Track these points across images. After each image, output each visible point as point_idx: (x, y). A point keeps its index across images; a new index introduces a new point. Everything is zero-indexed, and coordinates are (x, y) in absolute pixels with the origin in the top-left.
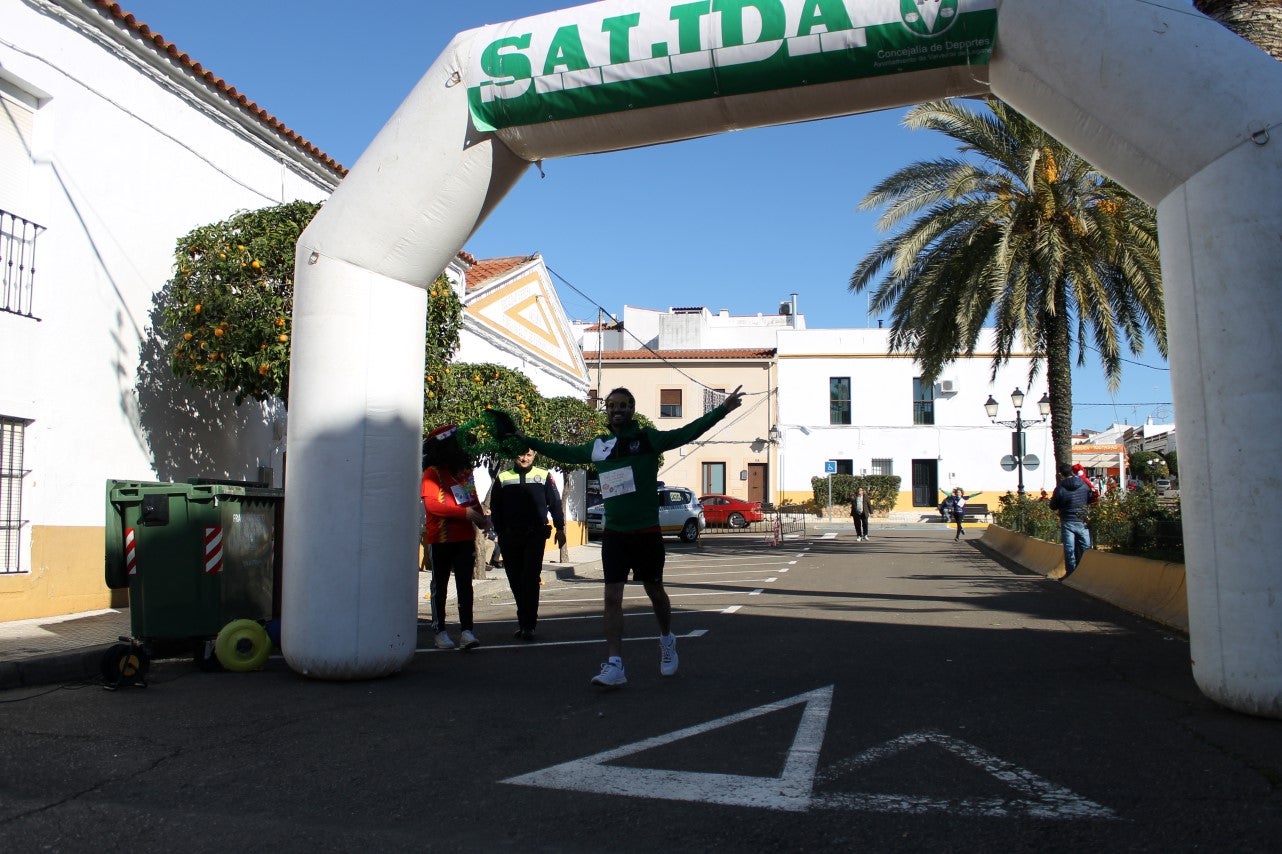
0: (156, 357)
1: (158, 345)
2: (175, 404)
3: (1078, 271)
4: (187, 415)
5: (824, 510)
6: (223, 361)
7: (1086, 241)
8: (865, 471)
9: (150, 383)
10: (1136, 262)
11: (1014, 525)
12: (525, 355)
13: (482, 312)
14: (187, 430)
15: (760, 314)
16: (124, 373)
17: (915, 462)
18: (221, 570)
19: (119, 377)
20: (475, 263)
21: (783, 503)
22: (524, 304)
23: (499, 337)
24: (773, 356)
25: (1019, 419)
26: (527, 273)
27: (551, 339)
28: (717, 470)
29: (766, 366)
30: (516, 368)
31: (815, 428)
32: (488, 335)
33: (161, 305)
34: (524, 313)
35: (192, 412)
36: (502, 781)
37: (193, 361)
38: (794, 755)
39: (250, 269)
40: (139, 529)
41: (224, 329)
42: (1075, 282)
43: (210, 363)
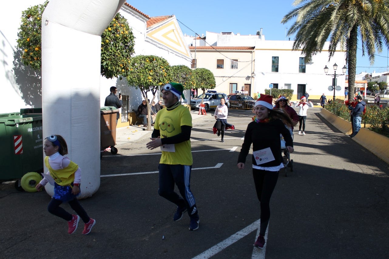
0: (21, 57)
1: (21, 53)
3: (363, 23)
6: (39, 60)
7: (367, 12)
8: (282, 87)
9: (19, 67)
11: (332, 111)
12: (169, 50)
13: (153, 35)
15: (250, 35)
16: (7, 64)
17: (298, 85)
18: (22, 152)
19: (4, 66)
20: (150, 19)
21: (255, 97)
22: (169, 32)
23: (159, 44)
24: (254, 49)
25: (335, 74)
26: (170, 22)
27: (178, 44)
28: (234, 86)
29: (251, 52)
30: (162, 57)
31: (267, 73)
32: (155, 44)
34: (168, 36)
35: (38, 77)
37: (29, 60)
41: (38, 48)
42: (362, 27)
43: (35, 61)
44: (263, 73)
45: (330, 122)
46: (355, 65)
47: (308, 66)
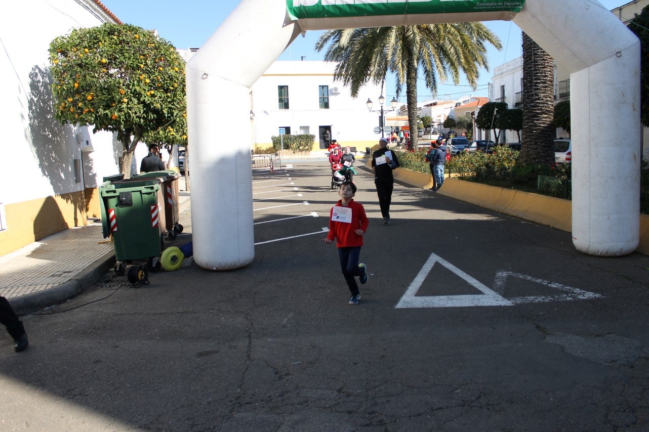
0: (34, 108)
1: (33, 100)
2: (43, 132)
4: (47, 136)
5: (278, 152)
6: (93, 113)
8: (296, 132)
9: (34, 122)
10: (451, 43)
14: (48, 145)
17: (320, 127)
18: (159, 225)
19: (23, 121)
21: (257, 149)
25: (382, 110)
31: (271, 111)
33: (32, 79)
35: (49, 135)
36: (396, 307)
37: (73, 113)
38: (474, 285)
39: (100, 63)
40: (118, 209)
41: (93, 96)
42: (424, 51)
43: (85, 114)
44: (265, 112)
46: (415, 98)
47: (332, 100)
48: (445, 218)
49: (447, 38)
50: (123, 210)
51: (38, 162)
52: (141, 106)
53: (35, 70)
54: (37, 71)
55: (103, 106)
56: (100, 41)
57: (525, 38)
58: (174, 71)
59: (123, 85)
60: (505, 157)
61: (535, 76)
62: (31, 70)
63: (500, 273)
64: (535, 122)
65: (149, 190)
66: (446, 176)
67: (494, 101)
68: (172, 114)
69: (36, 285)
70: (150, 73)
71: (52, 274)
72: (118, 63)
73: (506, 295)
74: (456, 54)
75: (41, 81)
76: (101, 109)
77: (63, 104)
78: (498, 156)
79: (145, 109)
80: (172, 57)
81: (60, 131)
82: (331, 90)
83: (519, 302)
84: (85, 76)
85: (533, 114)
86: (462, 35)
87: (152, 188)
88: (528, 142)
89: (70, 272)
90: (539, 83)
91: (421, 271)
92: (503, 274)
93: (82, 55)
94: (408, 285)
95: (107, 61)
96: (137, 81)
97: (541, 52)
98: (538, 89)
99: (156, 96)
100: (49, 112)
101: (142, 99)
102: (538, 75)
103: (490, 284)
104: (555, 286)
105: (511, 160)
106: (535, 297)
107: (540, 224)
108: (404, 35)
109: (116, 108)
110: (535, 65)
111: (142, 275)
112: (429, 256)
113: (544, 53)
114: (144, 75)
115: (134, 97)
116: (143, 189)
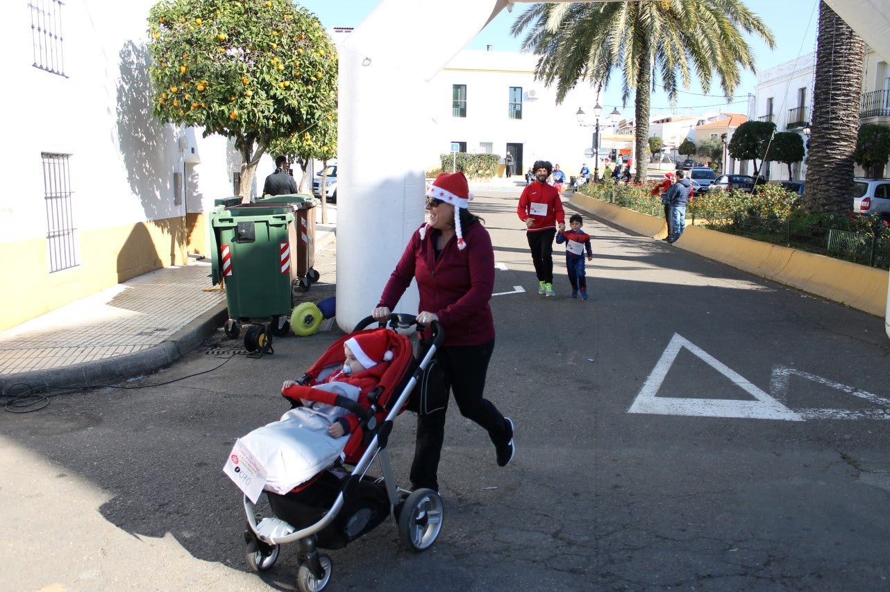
0: (124, 99)
1: (124, 89)
2: (135, 133)
4: (139, 139)
6: (204, 109)
8: (475, 150)
9: (123, 118)
10: (704, 32)
14: (141, 151)
16: (111, 113)
17: (509, 145)
18: (290, 271)
19: (108, 116)
25: (597, 124)
31: (441, 119)
33: (123, 58)
35: (142, 137)
36: (629, 412)
37: (177, 108)
38: (742, 385)
39: (217, 39)
40: (234, 246)
41: (205, 85)
42: (666, 43)
43: (194, 110)
44: (433, 120)
45: (605, 218)
46: (647, 110)
47: (527, 108)
48: (689, 283)
49: (698, 26)
50: (242, 247)
51: (126, 174)
52: (271, 102)
53: (127, 47)
54: (130, 48)
55: (218, 99)
56: (218, 8)
57: (824, 27)
58: (318, 54)
59: (248, 71)
60: (776, 200)
61: (833, 84)
62: (122, 47)
63: (778, 370)
64: (829, 151)
65: (279, 221)
66: (687, 222)
67: (756, 119)
68: (313, 115)
69: (118, 346)
70: (285, 56)
71: (140, 331)
72: (241, 41)
73: (791, 404)
74: (711, 49)
75: (136, 62)
76: (215, 104)
77: (164, 95)
78: (766, 197)
79: (276, 107)
80: (316, 35)
81: (157, 132)
82: (527, 93)
83: (812, 416)
84: (195, 57)
85: (826, 140)
86: (720, 22)
87: (284, 218)
88: (815, 180)
89: (165, 330)
90: (839, 95)
91: (661, 359)
92: (782, 372)
93: (192, 28)
94: (645, 379)
95: (227, 37)
96: (267, 66)
97: (846, 49)
98: (836, 104)
99: (292, 89)
100: (144, 106)
101: (272, 93)
102: (839, 83)
103: (765, 386)
104: (865, 396)
105: (785, 206)
106: (835, 411)
107: (830, 301)
108: (637, 18)
109: (237, 103)
110: (835, 69)
111: (264, 341)
112: (671, 337)
113: (851, 51)
114: (277, 59)
115: (262, 89)
116: (271, 219)
